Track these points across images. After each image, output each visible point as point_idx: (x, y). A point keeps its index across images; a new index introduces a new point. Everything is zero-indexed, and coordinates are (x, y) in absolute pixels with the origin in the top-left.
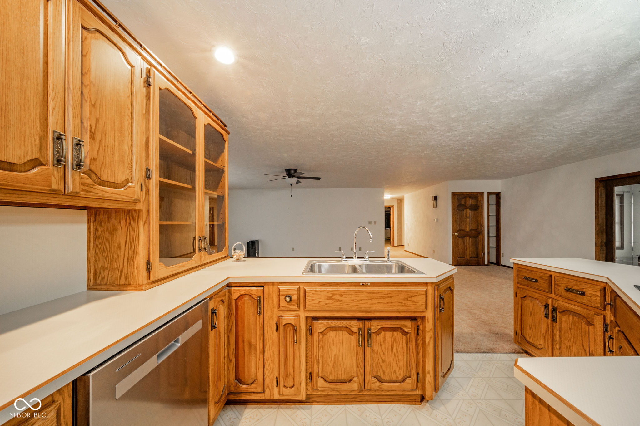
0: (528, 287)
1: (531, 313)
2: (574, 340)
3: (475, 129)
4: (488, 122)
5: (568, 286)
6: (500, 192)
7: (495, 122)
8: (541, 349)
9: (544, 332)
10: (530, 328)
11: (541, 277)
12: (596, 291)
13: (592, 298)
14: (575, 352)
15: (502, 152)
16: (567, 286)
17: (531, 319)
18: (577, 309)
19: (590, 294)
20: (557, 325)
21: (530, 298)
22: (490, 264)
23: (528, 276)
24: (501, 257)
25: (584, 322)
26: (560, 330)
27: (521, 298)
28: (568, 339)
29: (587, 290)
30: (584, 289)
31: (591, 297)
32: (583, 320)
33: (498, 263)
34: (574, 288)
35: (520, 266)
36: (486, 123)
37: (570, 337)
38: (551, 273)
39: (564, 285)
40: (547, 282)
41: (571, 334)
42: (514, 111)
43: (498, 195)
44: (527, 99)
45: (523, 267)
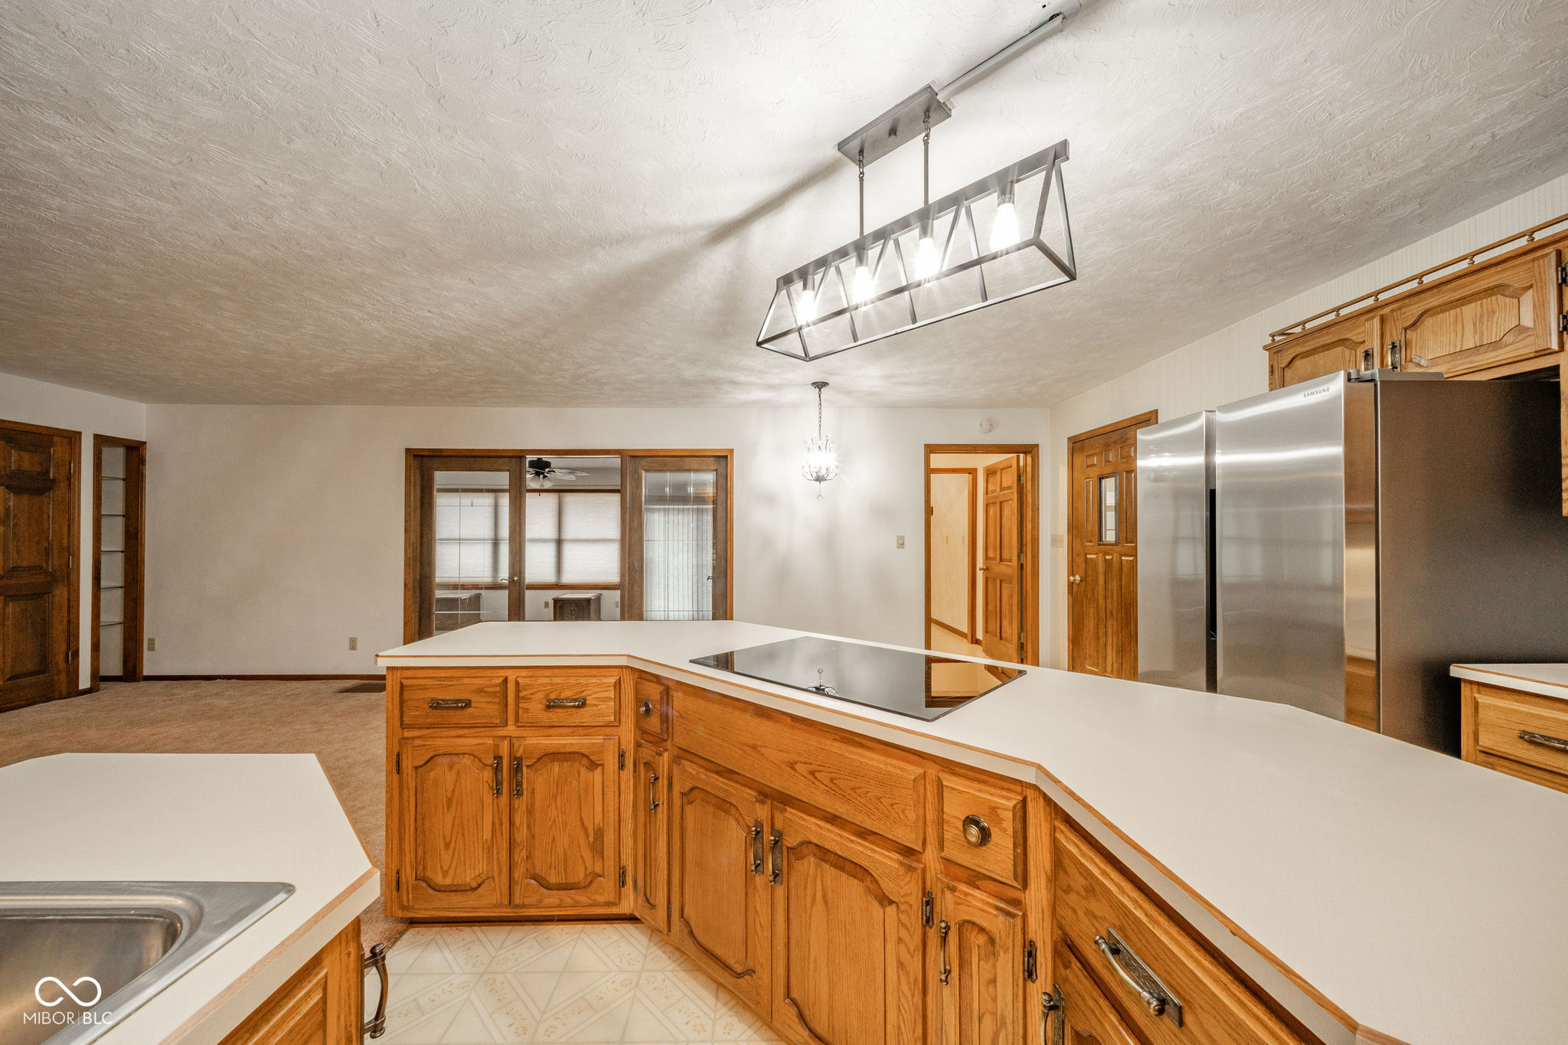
0: (435, 730)
1: (450, 800)
2: (564, 817)
3: (201, 179)
4: (269, 181)
5: (551, 694)
6: (145, 443)
7: (292, 200)
8: (479, 885)
9: (487, 835)
10: (447, 845)
11: (481, 691)
12: (606, 689)
13: (600, 707)
14: (565, 847)
15: (227, 314)
16: (548, 695)
17: (449, 819)
18: (569, 742)
19: (595, 698)
20: (521, 804)
21: (446, 760)
22: (103, 685)
23: (441, 697)
24: (146, 653)
25: (583, 766)
26: (530, 812)
27: (416, 768)
28: (550, 823)
29: (589, 692)
30: (583, 691)
31: (597, 705)
32: (580, 761)
33: (131, 672)
34: (563, 695)
35: (409, 673)
36: (258, 182)
37: (555, 818)
38: (503, 673)
39: (540, 696)
40: (497, 700)
41: (556, 807)
42: (367, 201)
43: (134, 452)
44: (423, 188)
45: (419, 674)
